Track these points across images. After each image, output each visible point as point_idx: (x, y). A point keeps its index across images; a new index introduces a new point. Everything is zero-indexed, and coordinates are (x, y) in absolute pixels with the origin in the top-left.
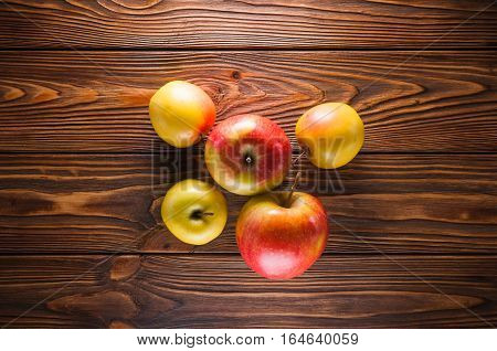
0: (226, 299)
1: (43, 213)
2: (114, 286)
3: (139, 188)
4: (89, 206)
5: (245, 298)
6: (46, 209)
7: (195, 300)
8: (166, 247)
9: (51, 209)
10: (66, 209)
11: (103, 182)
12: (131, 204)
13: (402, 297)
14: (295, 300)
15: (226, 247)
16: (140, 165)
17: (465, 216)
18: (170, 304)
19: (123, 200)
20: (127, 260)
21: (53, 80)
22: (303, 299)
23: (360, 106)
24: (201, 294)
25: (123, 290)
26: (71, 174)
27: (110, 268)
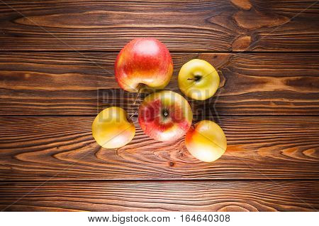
0: (179, 24)
1: (292, 78)
2: (248, 32)
3: (233, 94)
4: (263, 83)
5: (167, 23)
6: (290, 81)
7: (198, 23)
8: (216, 57)
9: (287, 80)
10: (278, 80)
11: (255, 97)
12: (238, 84)
13: (67, 24)
14: (134, 23)
15: (178, 57)
16: (232, 108)
17: (27, 76)
18: (213, 20)
19: (242, 86)
20: (240, 48)
21: (284, 161)
22: (129, 23)
23: (94, 146)
24: (194, 27)
25: (243, 29)
26: (275, 102)
27: (251, 43)
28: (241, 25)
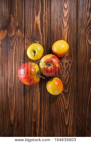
0: (13, 59)
2: (16, 31)
3: (41, 37)
4: (37, 24)
5: (13, 64)
6: (36, 14)
8: (26, 44)
9: (36, 15)
10: (36, 18)
11: (43, 27)
12: (37, 35)
13: (13, 104)
14: (13, 77)
15: (26, 59)
16: (47, 38)
17: (34, 120)
18: (11, 45)
19: (38, 33)
20: (23, 34)
21: (69, 15)
22: (13, 79)
23: (62, 94)
24: (14, 53)
25: (15, 33)
26: (45, 20)
27: (21, 30)
28: (13, 34)
